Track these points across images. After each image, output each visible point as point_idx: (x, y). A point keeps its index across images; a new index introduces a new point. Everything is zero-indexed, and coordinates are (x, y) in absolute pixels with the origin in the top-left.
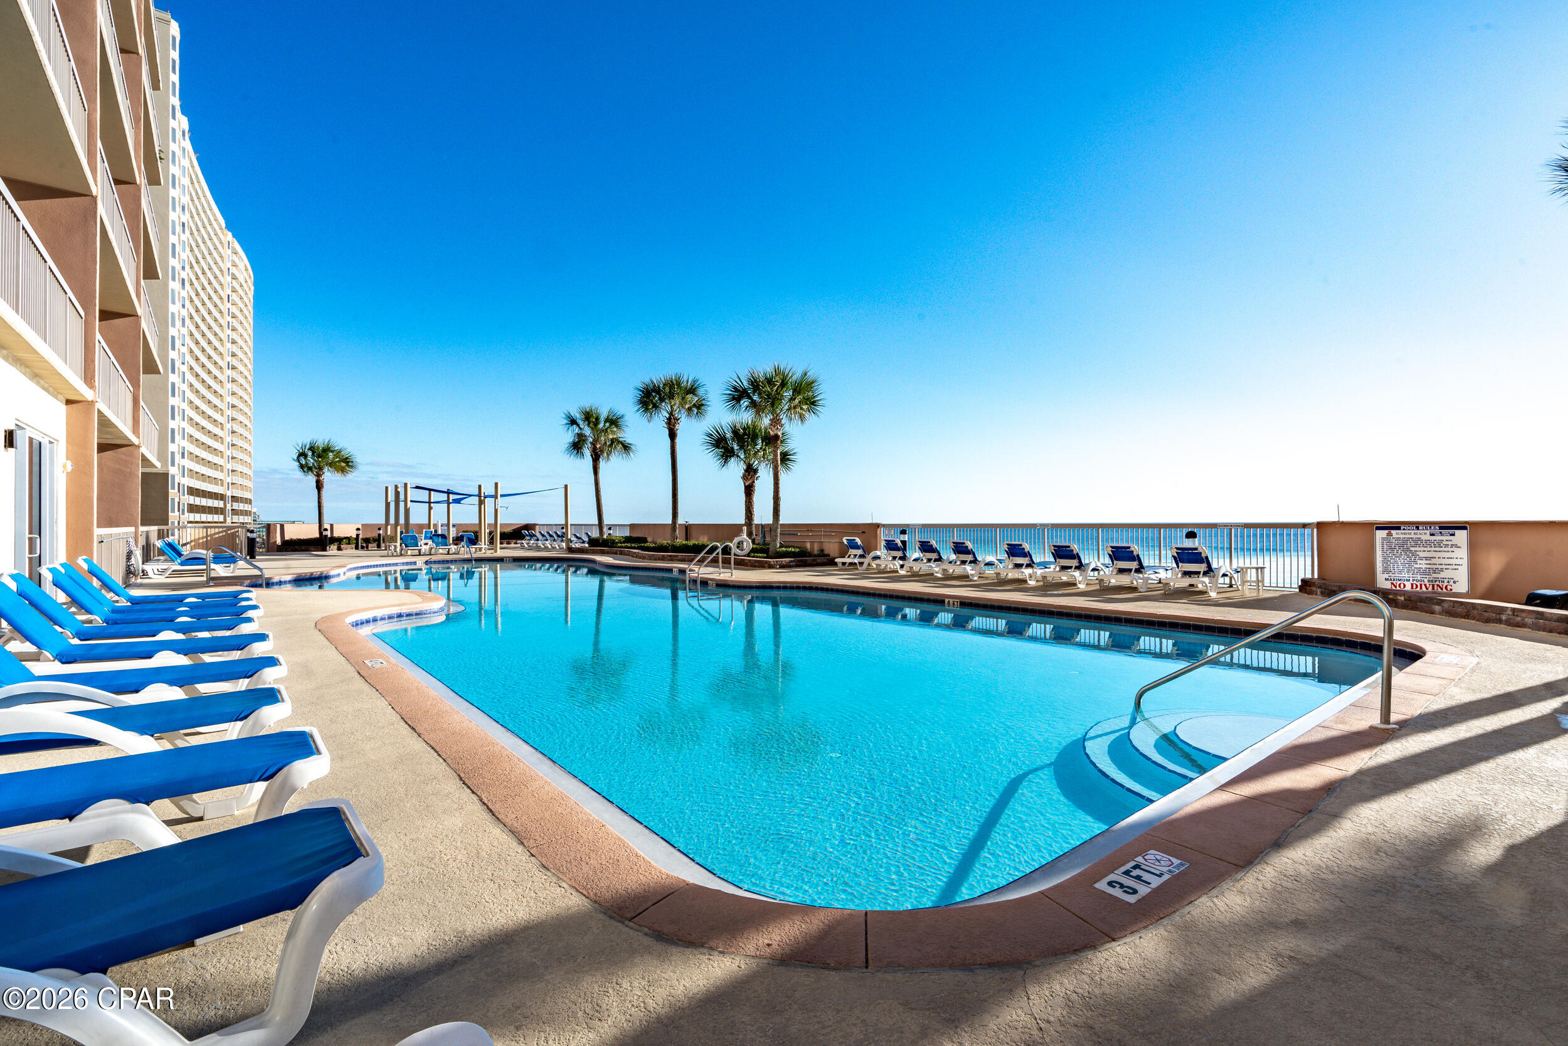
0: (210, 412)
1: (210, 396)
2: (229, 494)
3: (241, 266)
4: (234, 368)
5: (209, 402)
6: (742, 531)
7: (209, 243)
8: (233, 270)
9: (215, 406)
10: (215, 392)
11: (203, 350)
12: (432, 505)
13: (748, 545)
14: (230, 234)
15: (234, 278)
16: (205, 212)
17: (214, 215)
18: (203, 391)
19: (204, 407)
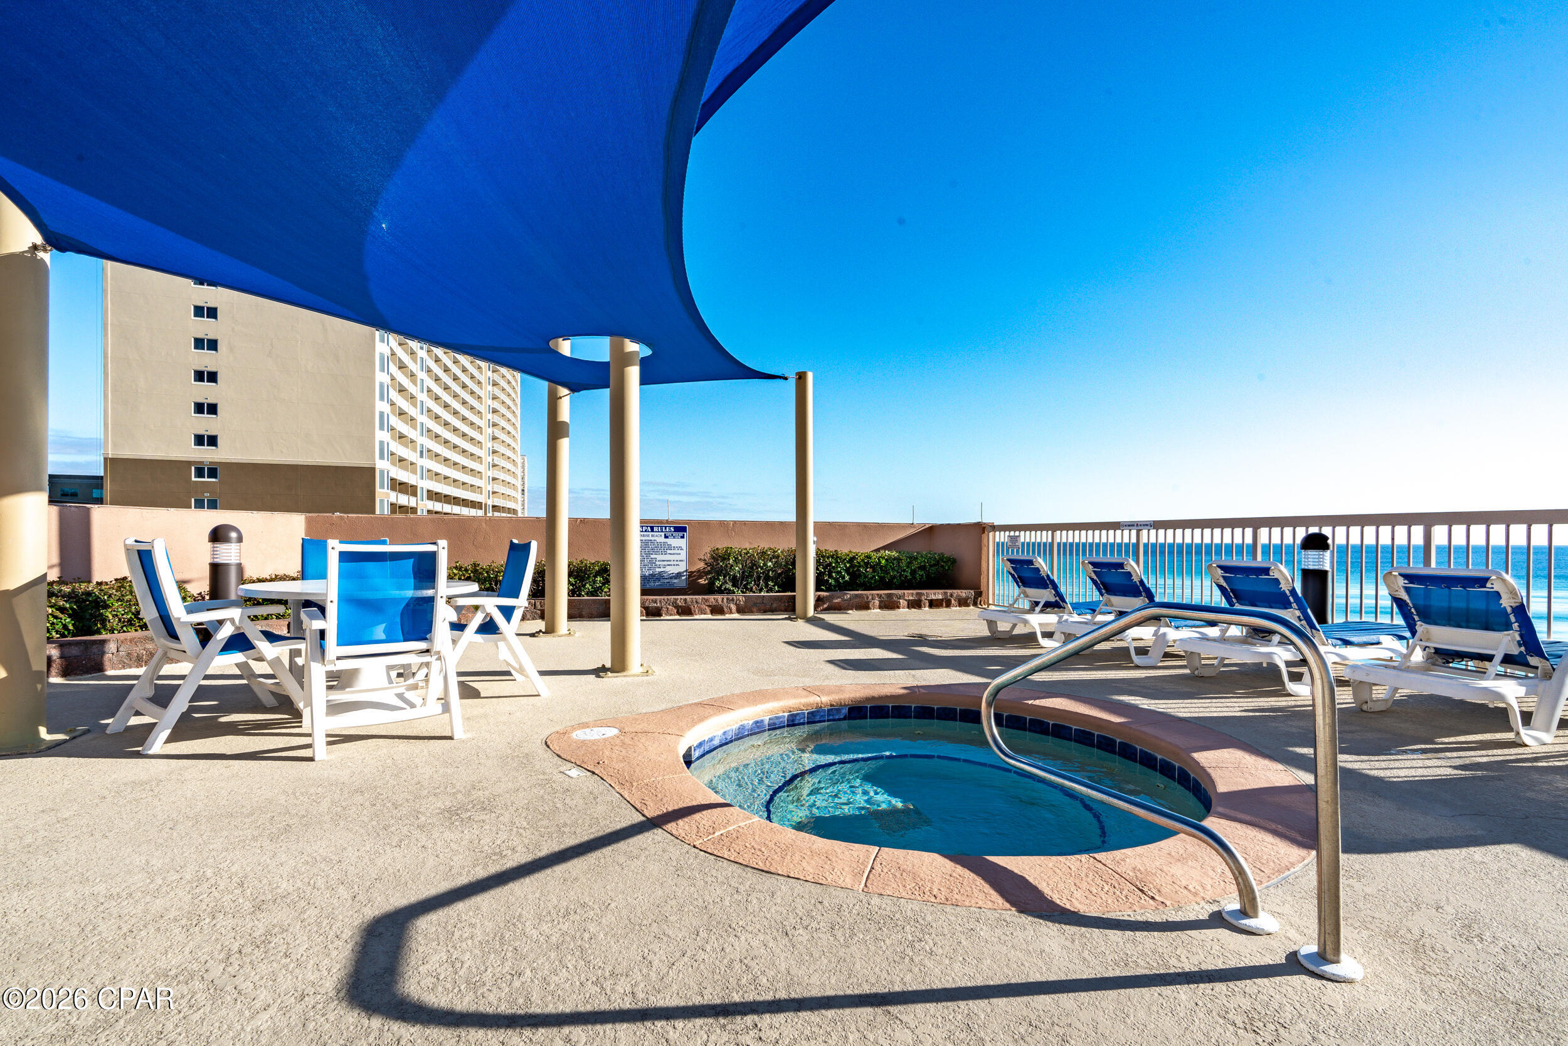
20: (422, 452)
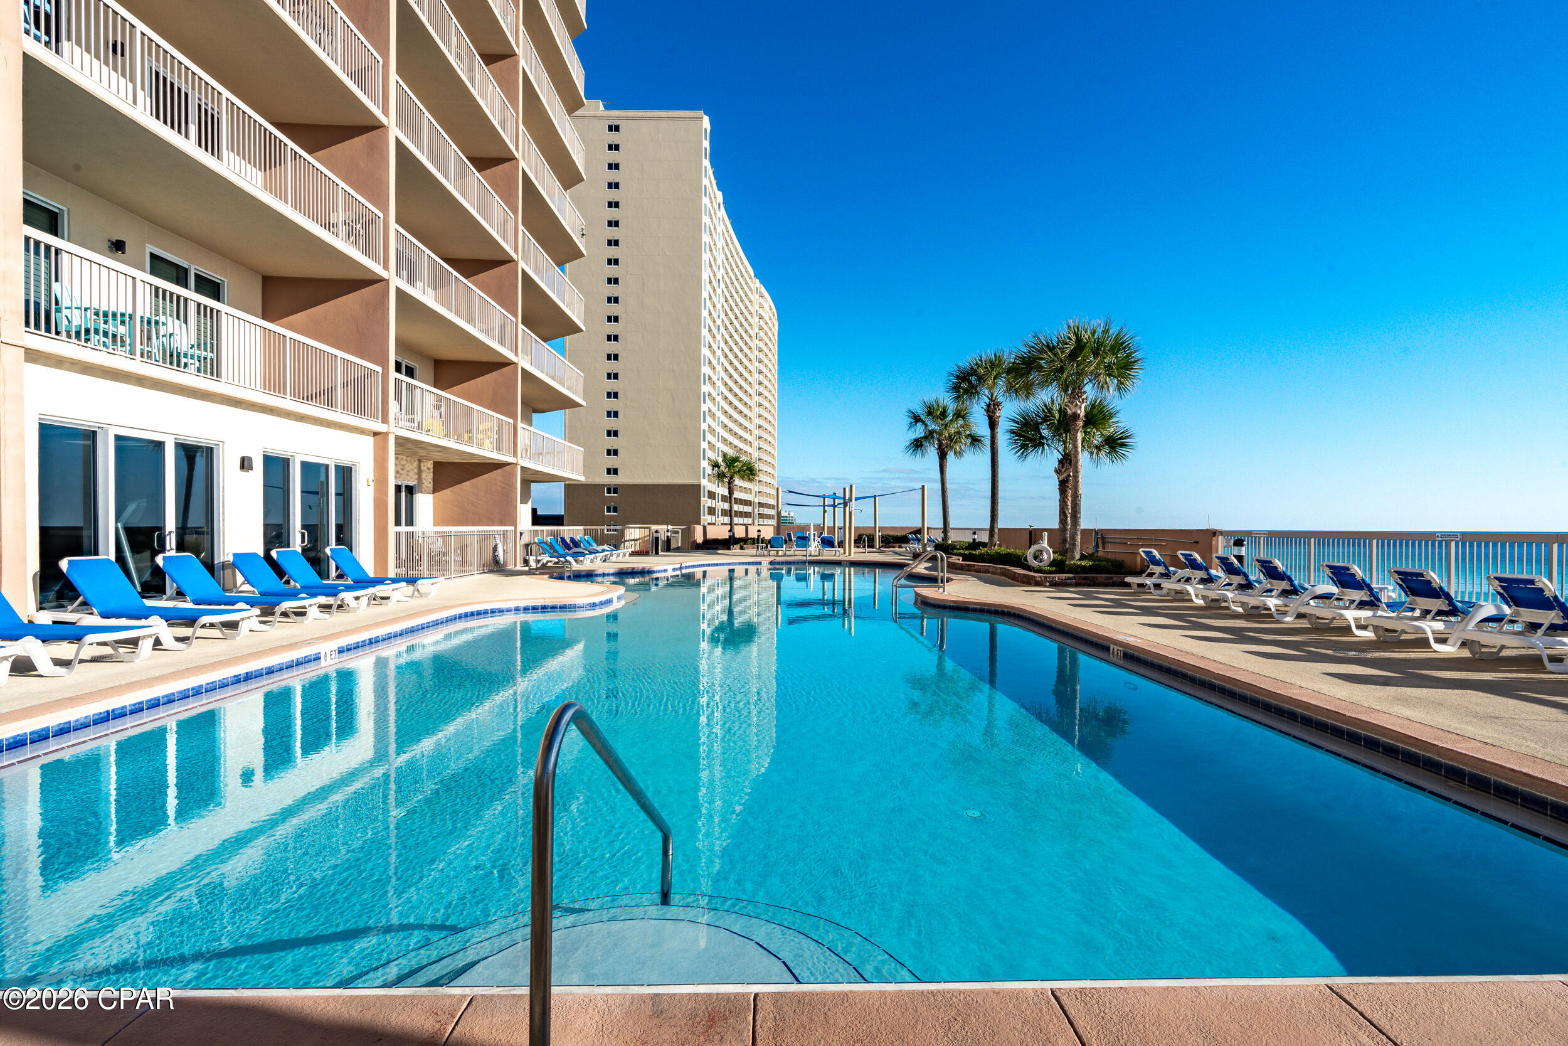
0: (741, 432)
1: (741, 420)
2: (756, 501)
3: (767, 307)
4: (760, 394)
5: (741, 425)
6: (1041, 538)
7: (741, 292)
8: (761, 311)
9: (746, 428)
10: (746, 416)
11: (736, 382)
12: (826, 508)
13: (1049, 555)
14: (758, 281)
15: (761, 318)
16: (737, 267)
17: (745, 268)
18: (736, 416)
19: (736, 429)
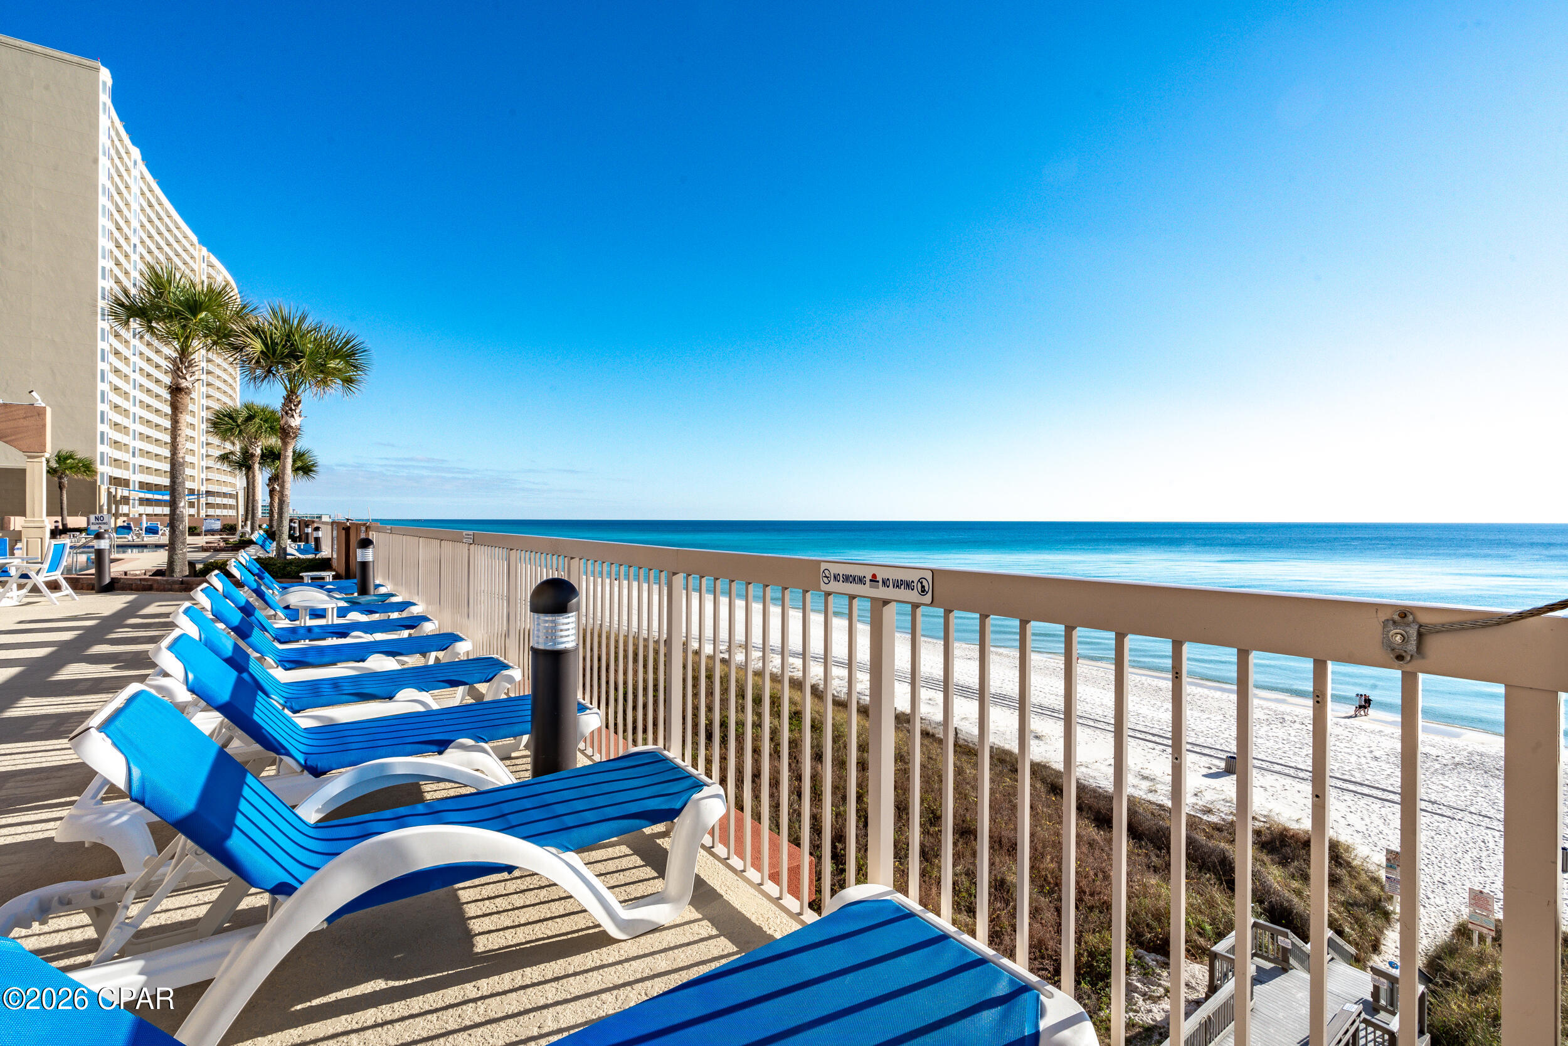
20: (134, 454)
